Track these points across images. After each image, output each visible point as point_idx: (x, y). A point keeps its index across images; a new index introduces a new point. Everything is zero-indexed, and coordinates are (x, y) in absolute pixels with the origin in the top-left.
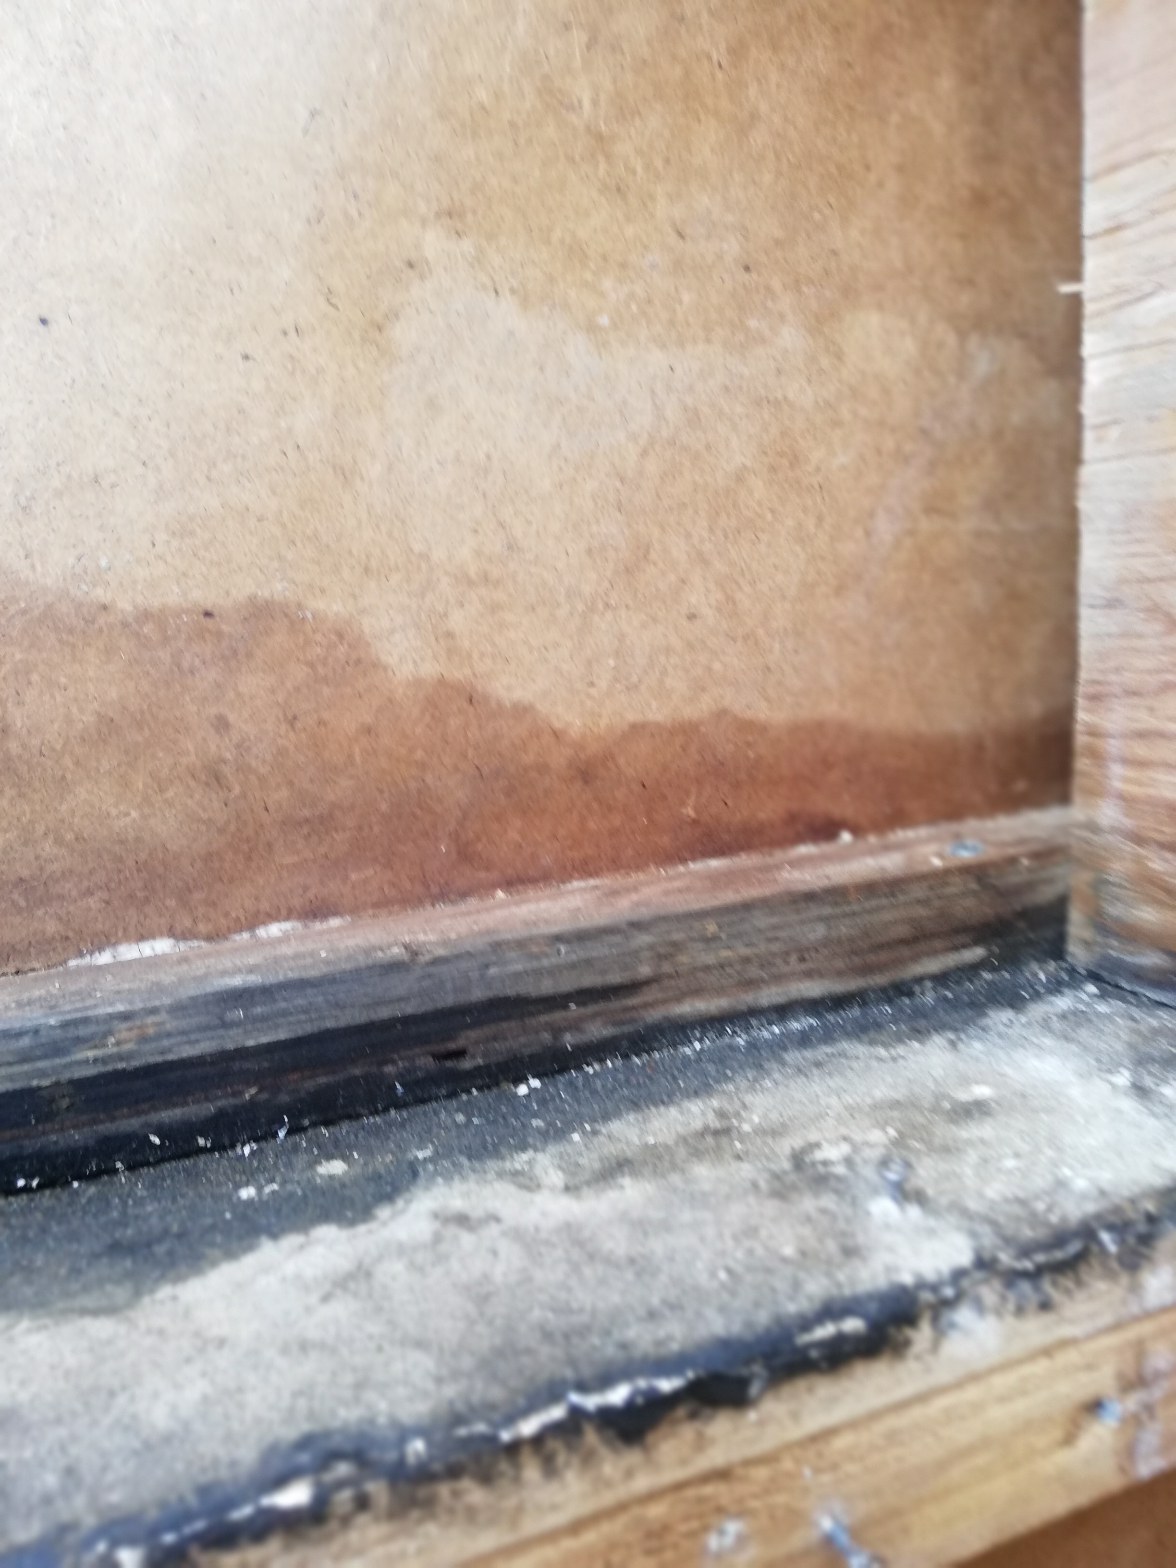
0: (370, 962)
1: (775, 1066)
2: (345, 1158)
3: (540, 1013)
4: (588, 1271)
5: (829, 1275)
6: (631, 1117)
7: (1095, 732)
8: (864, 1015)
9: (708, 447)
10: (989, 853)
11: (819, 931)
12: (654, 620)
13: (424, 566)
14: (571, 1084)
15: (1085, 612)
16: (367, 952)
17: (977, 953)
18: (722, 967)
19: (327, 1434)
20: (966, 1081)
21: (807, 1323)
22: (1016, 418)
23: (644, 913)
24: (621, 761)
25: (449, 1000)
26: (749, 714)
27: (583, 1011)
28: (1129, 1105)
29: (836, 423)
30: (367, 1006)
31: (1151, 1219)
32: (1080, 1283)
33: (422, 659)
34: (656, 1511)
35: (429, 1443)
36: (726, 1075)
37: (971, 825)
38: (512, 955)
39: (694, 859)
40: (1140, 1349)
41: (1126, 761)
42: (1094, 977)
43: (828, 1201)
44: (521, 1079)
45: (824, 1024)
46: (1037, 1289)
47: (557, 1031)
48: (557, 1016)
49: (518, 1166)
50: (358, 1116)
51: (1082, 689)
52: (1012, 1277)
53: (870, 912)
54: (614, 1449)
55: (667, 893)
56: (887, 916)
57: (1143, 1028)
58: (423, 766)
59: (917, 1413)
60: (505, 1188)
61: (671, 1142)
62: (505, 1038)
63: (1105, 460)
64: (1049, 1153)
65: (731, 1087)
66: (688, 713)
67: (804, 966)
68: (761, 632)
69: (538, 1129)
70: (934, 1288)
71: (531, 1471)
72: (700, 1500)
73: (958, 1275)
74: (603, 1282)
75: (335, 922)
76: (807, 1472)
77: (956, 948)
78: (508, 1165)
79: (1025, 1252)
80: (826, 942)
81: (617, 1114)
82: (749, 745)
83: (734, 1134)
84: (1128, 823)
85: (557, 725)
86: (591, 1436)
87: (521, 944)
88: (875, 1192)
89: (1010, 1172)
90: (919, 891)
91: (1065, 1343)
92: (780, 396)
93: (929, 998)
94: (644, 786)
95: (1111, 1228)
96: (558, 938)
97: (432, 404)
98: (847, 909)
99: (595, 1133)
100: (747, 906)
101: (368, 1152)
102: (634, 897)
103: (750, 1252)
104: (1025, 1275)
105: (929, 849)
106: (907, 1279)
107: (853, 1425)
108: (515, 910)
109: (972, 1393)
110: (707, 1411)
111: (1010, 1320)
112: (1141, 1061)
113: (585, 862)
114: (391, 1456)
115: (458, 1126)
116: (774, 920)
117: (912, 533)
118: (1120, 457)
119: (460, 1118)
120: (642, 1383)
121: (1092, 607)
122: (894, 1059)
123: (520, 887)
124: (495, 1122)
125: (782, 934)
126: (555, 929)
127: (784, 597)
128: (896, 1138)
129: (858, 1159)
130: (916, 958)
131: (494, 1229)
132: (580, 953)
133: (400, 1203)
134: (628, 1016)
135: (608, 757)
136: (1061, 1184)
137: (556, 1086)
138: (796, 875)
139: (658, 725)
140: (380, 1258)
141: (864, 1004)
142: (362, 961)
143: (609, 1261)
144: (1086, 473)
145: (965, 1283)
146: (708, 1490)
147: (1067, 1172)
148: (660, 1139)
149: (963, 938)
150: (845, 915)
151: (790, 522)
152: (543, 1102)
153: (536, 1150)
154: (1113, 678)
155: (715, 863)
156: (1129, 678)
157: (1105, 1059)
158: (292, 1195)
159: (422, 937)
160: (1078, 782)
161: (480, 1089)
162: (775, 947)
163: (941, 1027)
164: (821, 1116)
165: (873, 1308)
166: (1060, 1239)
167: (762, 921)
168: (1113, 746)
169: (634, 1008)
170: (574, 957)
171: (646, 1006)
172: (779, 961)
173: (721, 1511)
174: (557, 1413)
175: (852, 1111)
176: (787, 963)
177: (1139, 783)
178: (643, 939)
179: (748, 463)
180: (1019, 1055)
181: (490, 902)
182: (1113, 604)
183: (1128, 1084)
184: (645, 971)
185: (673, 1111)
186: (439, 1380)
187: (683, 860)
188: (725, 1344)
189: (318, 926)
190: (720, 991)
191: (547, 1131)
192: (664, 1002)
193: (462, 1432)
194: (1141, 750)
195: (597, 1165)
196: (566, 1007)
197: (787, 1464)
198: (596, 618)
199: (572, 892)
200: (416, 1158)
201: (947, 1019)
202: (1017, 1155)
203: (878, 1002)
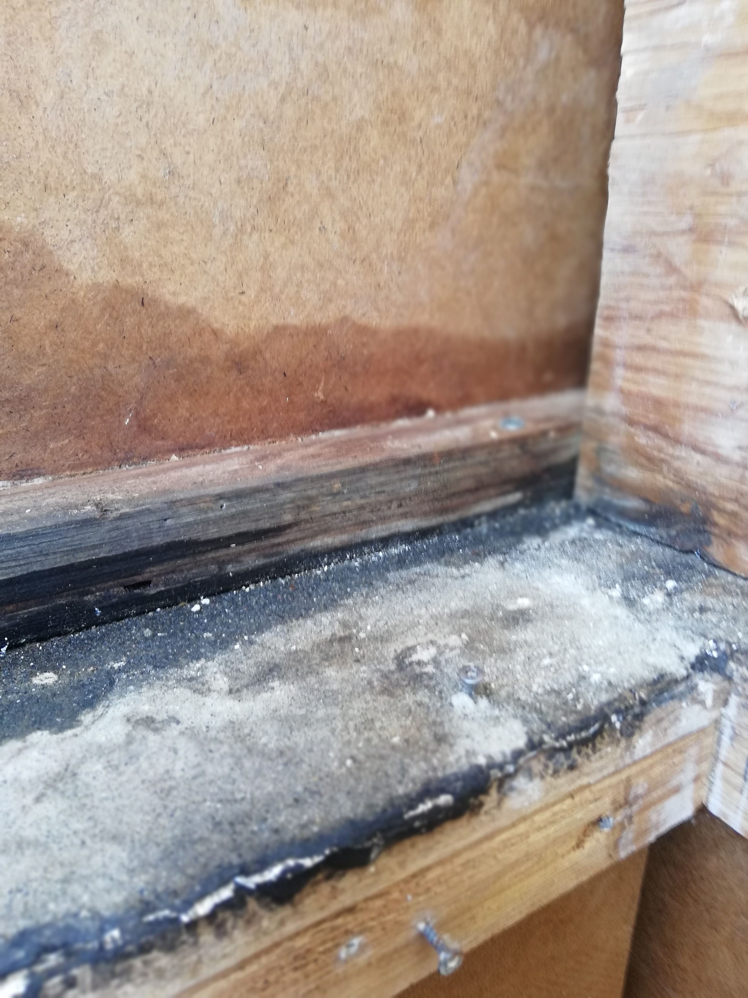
0: (67, 519)
1: (380, 584)
2: (55, 670)
3: (207, 551)
4: (247, 764)
5: (426, 760)
6: (279, 628)
7: (606, 344)
8: (441, 541)
9: (335, 99)
10: (530, 428)
11: (414, 485)
12: (292, 242)
13: (97, 187)
14: (233, 600)
15: (606, 254)
16: (65, 509)
17: (516, 497)
18: (344, 512)
19: (38, 930)
20: (513, 595)
21: (413, 802)
22: (565, 98)
23: (287, 476)
24: (268, 355)
25: (135, 546)
26: (364, 321)
27: (240, 548)
28: (621, 612)
29: (435, 89)
30: (67, 553)
31: (643, 703)
32: (595, 750)
33: (100, 268)
34: (301, 943)
35: (123, 932)
36: (346, 592)
37: (515, 405)
38: (184, 510)
39: (323, 431)
40: (628, 784)
41: (628, 366)
42: (592, 512)
43: (423, 696)
44: (194, 599)
45: (413, 548)
46: (568, 757)
47: (222, 564)
48: (222, 553)
49: (193, 673)
50: (66, 633)
51: (600, 312)
52: (552, 752)
53: (448, 471)
54: (271, 910)
55: (303, 458)
56: (459, 474)
57: (626, 551)
58: (105, 357)
59: (486, 847)
60: (182, 692)
61: (308, 649)
62: (182, 571)
63: (632, 137)
64: (572, 651)
65: (350, 601)
66: (319, 318)
67: (401, 510)
68: (374, 256)
69: (207, 640)
70: (501, 767)
72: (334, 929)
73: (518, 754)
74: (259, 773)
75: (38, 481)
76: (410, 897)
77: (504, 494)
78: (185, 672)
79: (562, 735)
80: (417, 493)
81: (268, 626)
82: (364, 345)
83: (354, 641)
84: (625, 410)
85: (216, 326)
86: (252, 904)
87: (191, 502)
88: (456, 688)
89: (547, 668)
90: (481, 456)
91: (582, 788)
92: (392, 60)
93: (483, 528)
94: (285, 374)
95: (618, 712)
96: (220, 497)
97: (97, 38)
98: (433, 470)
99: (251, 642)
100: (363, 470)
101: (75, 664)
102: (279, 462)
103: (369, 740)
104: (562, 749)
105: (487, 423)
106: (482, 761)
107: (441, 863)
108: (186, 472)
109: (522, 828)
110: (340, 872)
111: (549, 779)
112: (628, 578)
113: (241, 433)
114: (93, 945)
115: (146, 639)
116: (382, 479)
117: (486, 183)
118: (644, 136)
119: (148, 632)
120: (291, 862)
121: (612, 250)
122: (463, 577)
123: (190, 452)
124: (174, 635)
125: (387, 488)
126: (219, 490)
127: (391, 229)
128: (467, 642)
129: (442, 659)
130: (477, 501)
131: (174, 729)
132: (237, 507)
133: (100, 710)
134: (275, 550)
135: (257, 352)
136: (583, 678)
137: (221, 602)
138: (397, 444)
139: (295, 327)
140: (83, 760)
141: (441, 534)
142: (60, 518)
143: (263, 754)
144: (615, 146)
145: (521, 761)
146: (340, 921)
147: (586, 668)
148: (300, 647)
149: (508, 487)
150: (430, 474)
151: (397, 168)
152: (212, 617)
153: (207, 659)
154: (623, 305)
155: (338, 433)
156: (635, 306)
157: (603, 575)
158: (12, 702)
159: (110, 496)
160: (592, 379)
161: (163, 607)
162: (382, 498)
163: (493, 551)
164: (415, 625)
165: (459, 785)
166: (585, 724)
167: (373, 479)
168: (619, 355)
169: (279, 544)
170: (234, 510)
171: (288, 542)
172: (384, 507)
173: (349, 933)
174: (226, 893)
175: (436, 618)
176: (389, 508)
177: (635, 382)
178: (287, 495)
179: (367, 116)
180: (546, 573)
181: (167, 465)
182: (628, 250)
183: (620, 595)
184: (288, 518)
185: (309, 622)
186: (131, 872)
187: (315, 431)
188: (352, 823)
189: (25, 485)
190: (342, 530)
191: (215, 641)
192: (303, 539)
193: (151, 918)
194: (638, 359)
195: (253, 670)
196: (228, 546)
197: (396, 895)
198: (245, 237)
199: (230, 456)
200: (112, 668)
201: (497, 544)
202: (551, 655)
203: (450, 532)
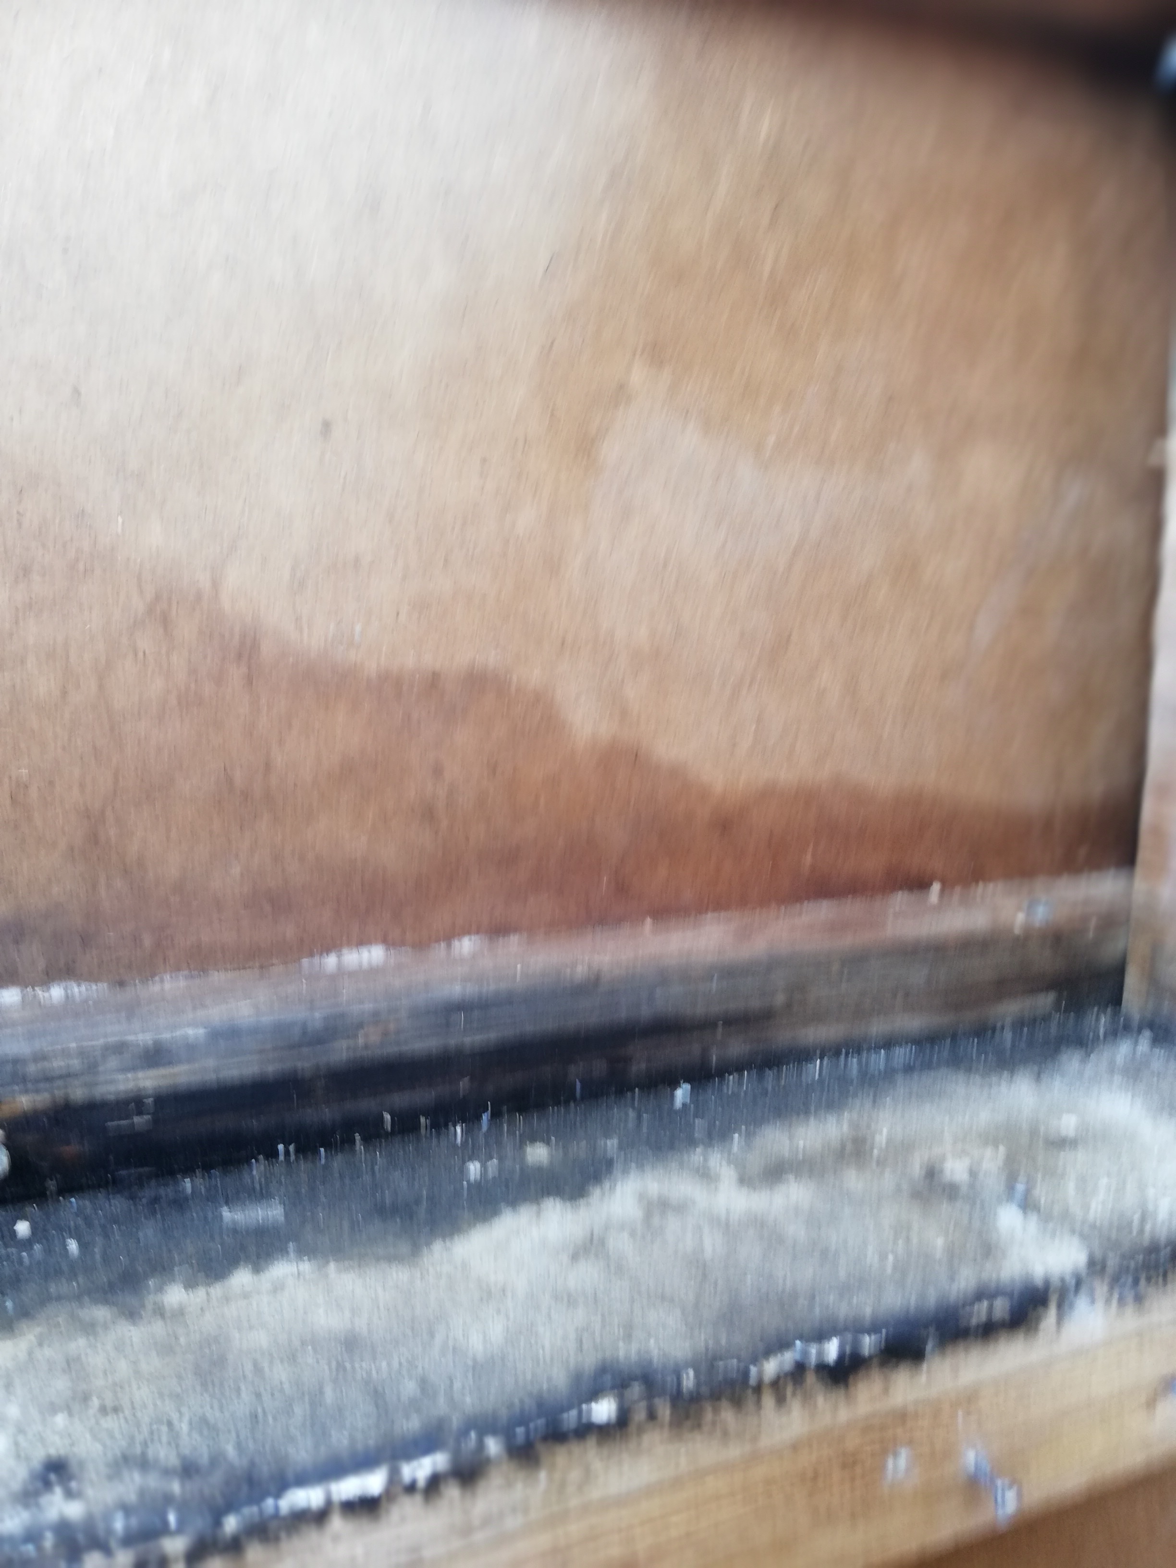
2: (546, 1142)
3: (694, 1034)
5: (977, 1267)
6: (778, 1123)
14: (718, 1090)
17: (1048, 997)
21: (968, 1299)
27: (727, 1033)
36: (849, 1092)
39: (809, 900)
42: (1147, 1027)
44: (676, 1084)
54: (826, 1386)
61: (818, 1146)
65: (857, 1103)
71: (768, 1400)
77: (1032, 992)
83: (870, 1143)
86: (811, 1378)
88: (1000, 1199)
94: (771, 833)
99: (752, 1134)
103: (908, 1239)
120: (849, 1336)
122: (991, 1086)
123: (665, 917)
129: (979, 1170)
131: (693, 1209)
134: (763, 1035)
135: (744, 808)
148: (809, 1143)
169: (768, 1028)
170: (724, 983)
187: (800, 900)
196: (714, 1029)
200: (607, 1146)
